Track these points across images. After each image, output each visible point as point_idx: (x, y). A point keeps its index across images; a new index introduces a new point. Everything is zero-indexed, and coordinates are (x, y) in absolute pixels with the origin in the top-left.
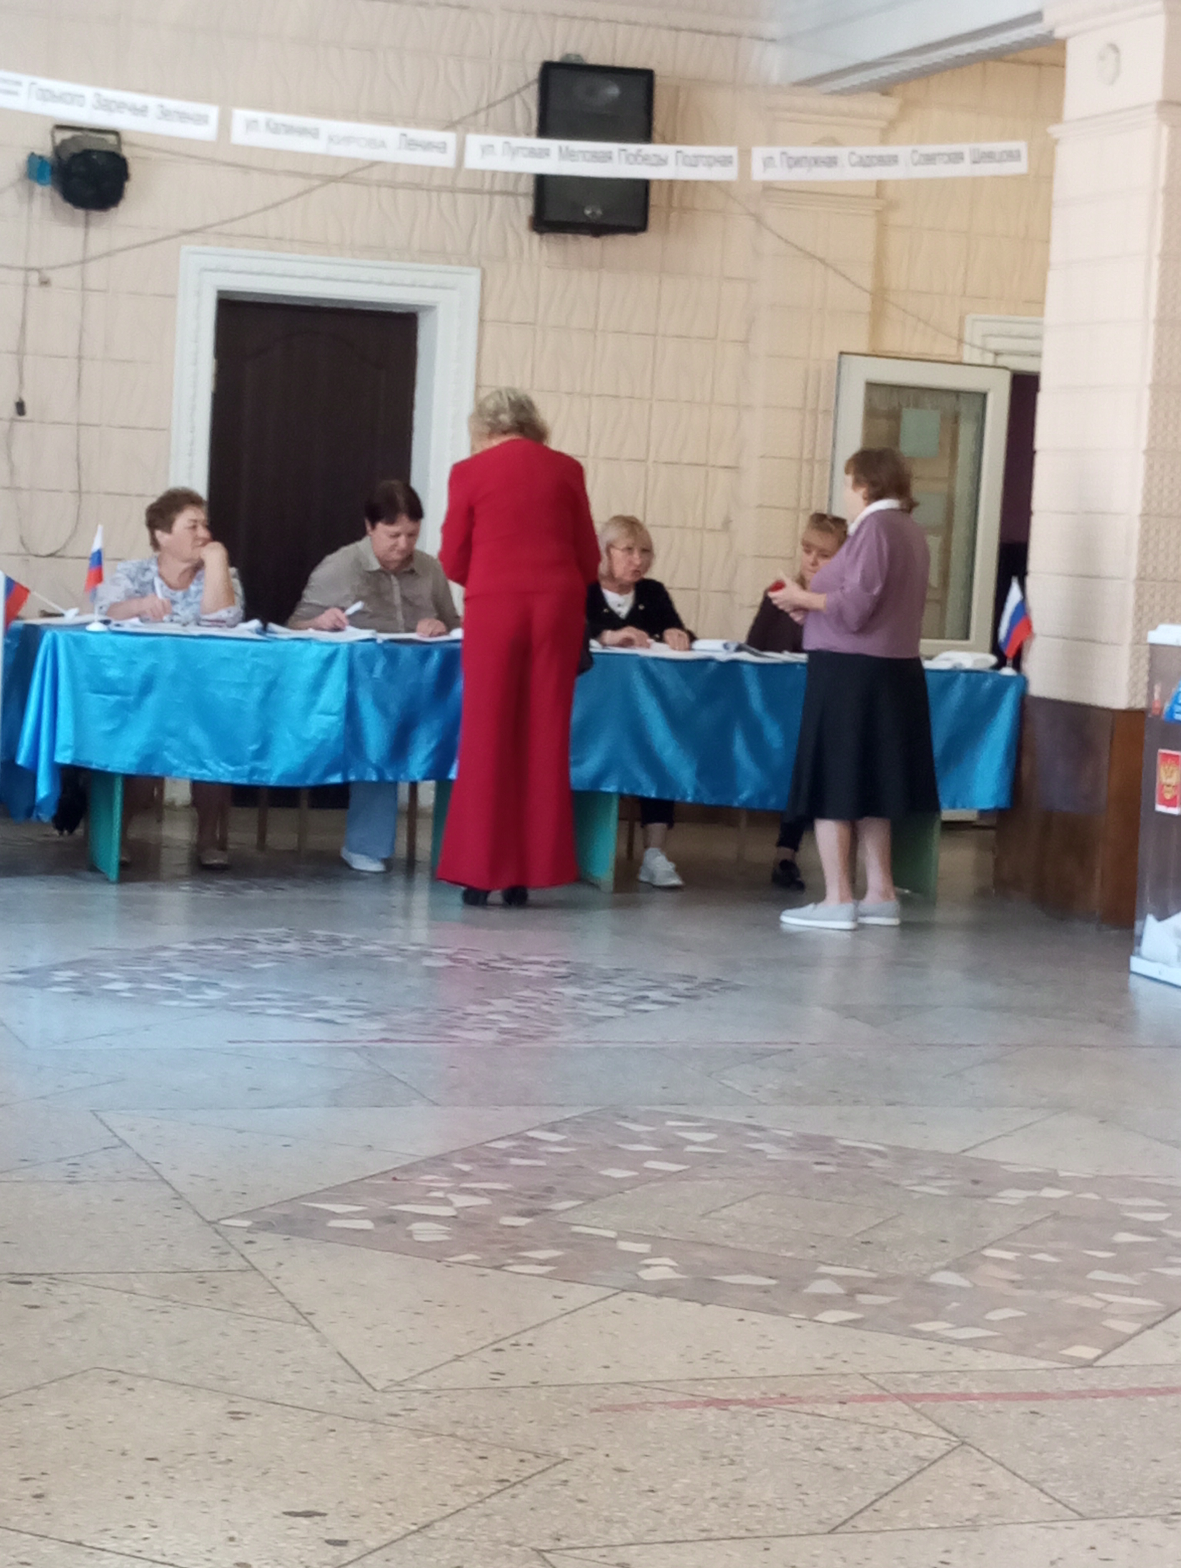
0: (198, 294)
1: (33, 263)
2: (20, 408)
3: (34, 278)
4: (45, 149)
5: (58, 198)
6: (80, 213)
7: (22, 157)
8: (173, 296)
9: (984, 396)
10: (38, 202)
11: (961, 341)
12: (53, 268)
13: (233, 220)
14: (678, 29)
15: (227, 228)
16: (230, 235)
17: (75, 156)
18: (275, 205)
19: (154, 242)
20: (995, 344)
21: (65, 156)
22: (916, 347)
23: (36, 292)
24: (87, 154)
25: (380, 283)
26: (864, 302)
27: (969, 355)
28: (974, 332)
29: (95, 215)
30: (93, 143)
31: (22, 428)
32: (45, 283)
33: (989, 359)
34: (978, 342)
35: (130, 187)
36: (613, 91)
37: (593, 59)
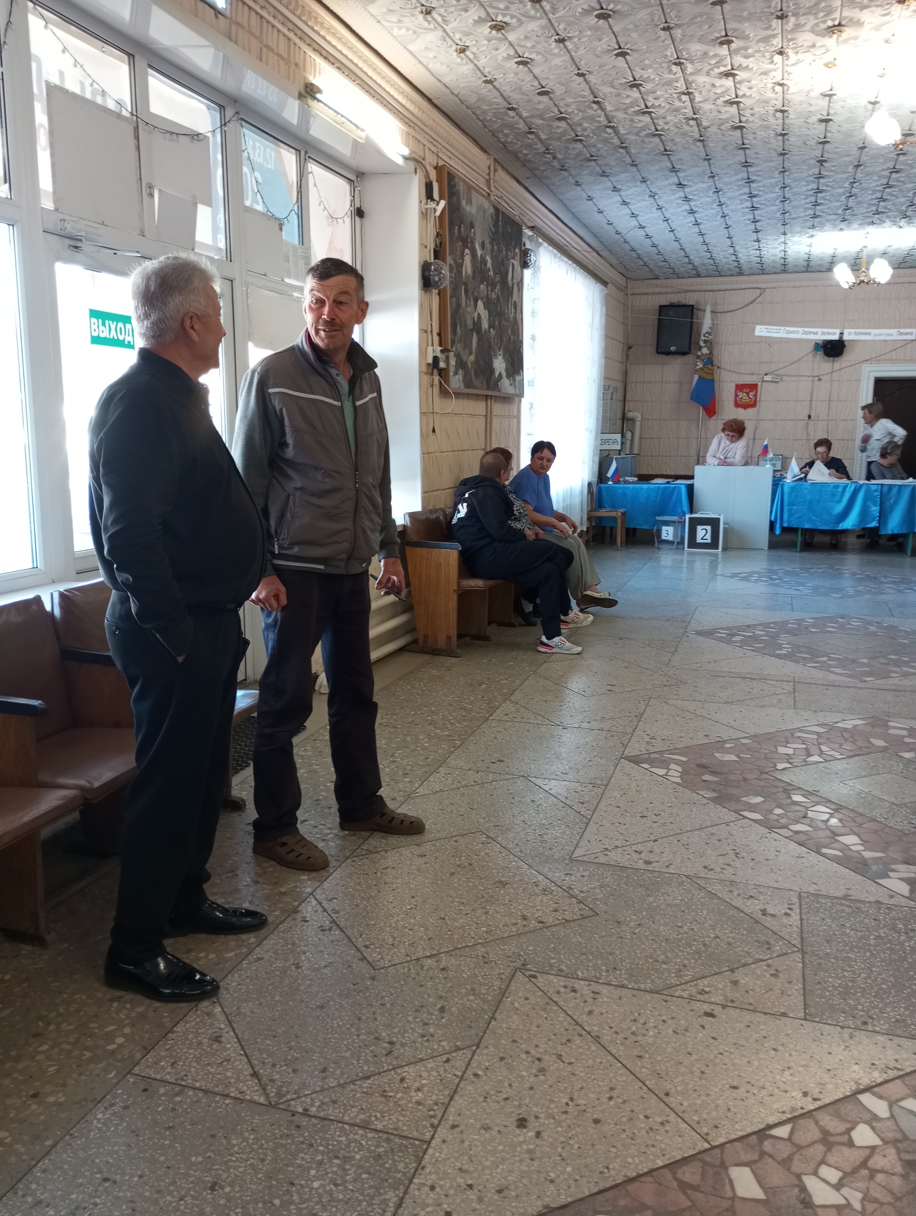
0: (868, 379)
1: (816, 374)
2: (809, 417)
3: (816, 378)
5: (824, 355)
6: (831, 359)
8: (860, 380)
10: (817, 357)
12: (822, 375)
13: (878, 357)
15: (876, 359)
17: (827, 342)
18: (895, 350)
19: (854, 365)
21: (825, 343)
23: (816, 382)
24: (831, 341)
29: (836, 359)
31: (811, 423)
32: (820, 380)
35: (847, 349)
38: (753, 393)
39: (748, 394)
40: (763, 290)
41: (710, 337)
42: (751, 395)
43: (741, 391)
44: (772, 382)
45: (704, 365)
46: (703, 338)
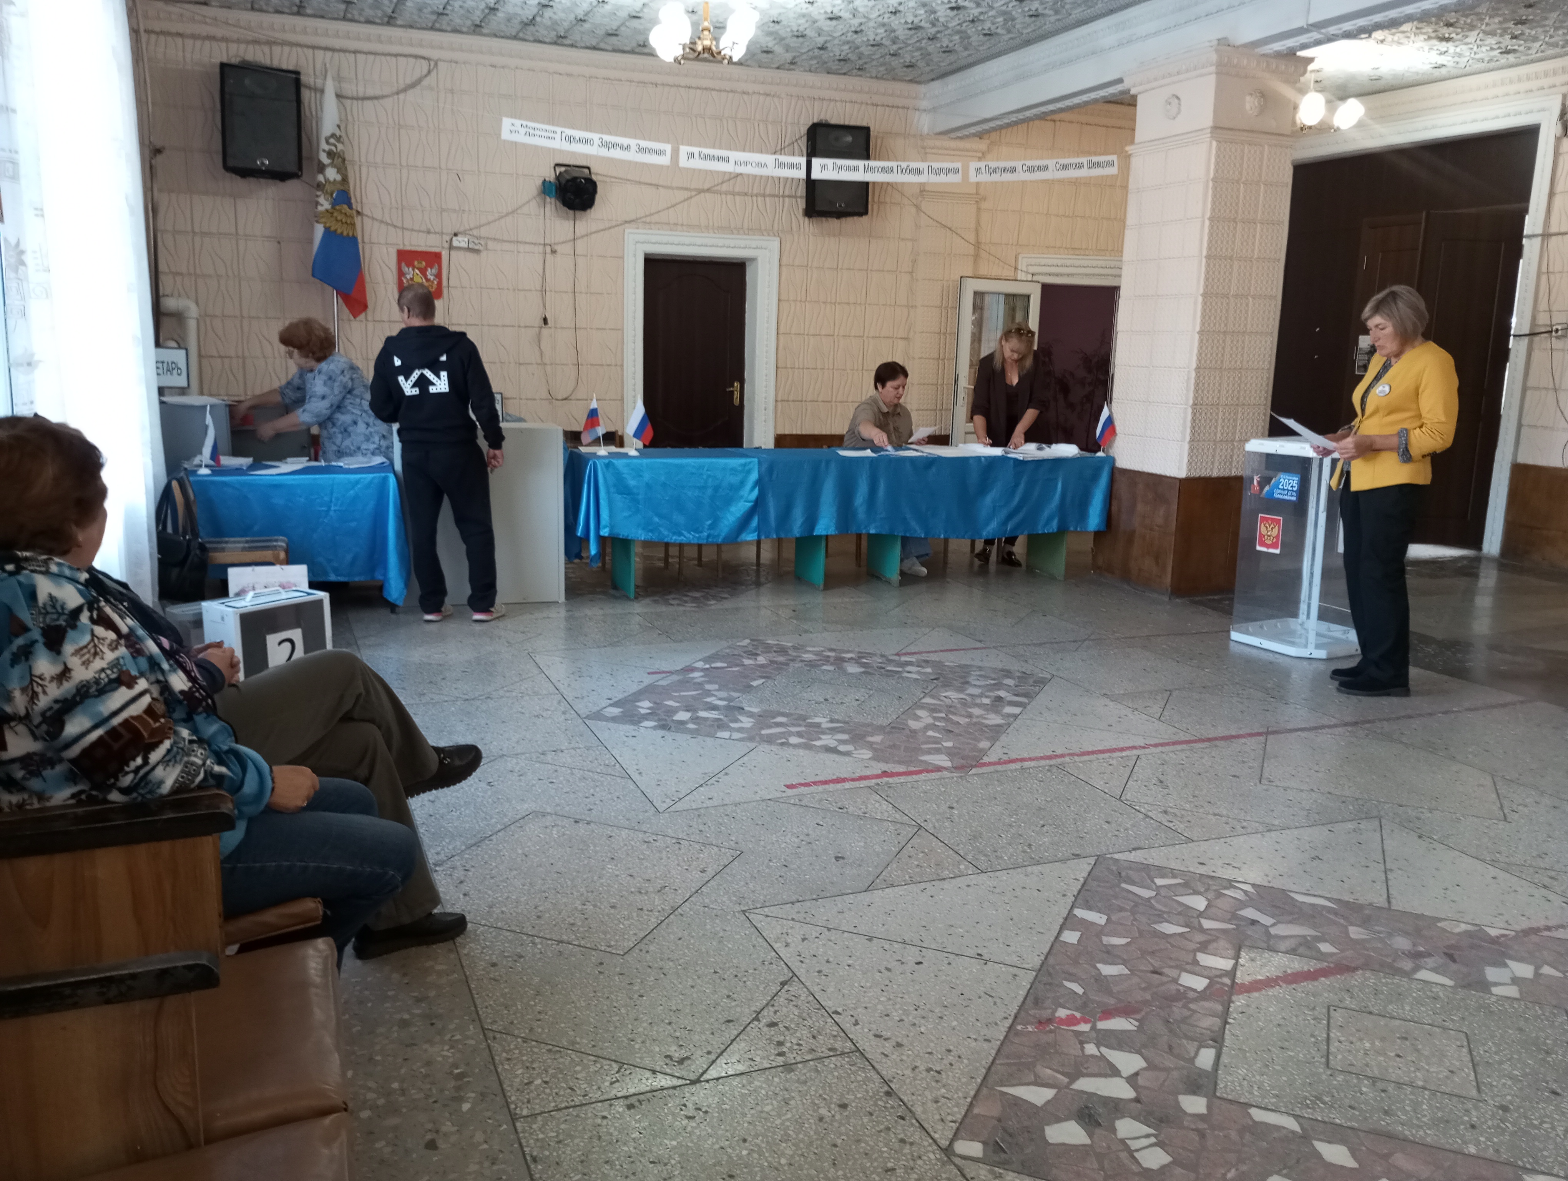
0: (635, 255)
1: (547, 241)
2: (545, 321)
3: (548, 249)
4: (551, 176)
5: (559, 204)
6: (571, 212)
7: (539, 182)
8: (623, 258)
9: (1029, 297)
10: (548, 207)
11: (1016, 269)
12: (559, 243)
13: (651, 215)
14: (877, 105)
15: (648, 219)
16: (650, 223)
17: (568, 181)
18: (673, 206)
19: (610, 228)
20: (1032, 270)
21: (563, 181)
22: (994, 272)
23: (549, 257)
24: (575, 179)
25: (728, 247)
26: (971, 250)
27: (1021, 276)
28: (1022, 265)
29: (578, 213)
30: (576, 173)
31: (545, 331)
32: (554, 252)
33: (1029, 278)
34: (1024, 269)
35: (598, 198)
36: (849, 139)
37: (833, 121)
38: (434, 271)
39: (423, 272)
40: (433, 64)
41: (340, 147)
42: (431, 273)
43: (410, 264)
44: (469, 249)
45: (334, 205)
46: (324, 146)
